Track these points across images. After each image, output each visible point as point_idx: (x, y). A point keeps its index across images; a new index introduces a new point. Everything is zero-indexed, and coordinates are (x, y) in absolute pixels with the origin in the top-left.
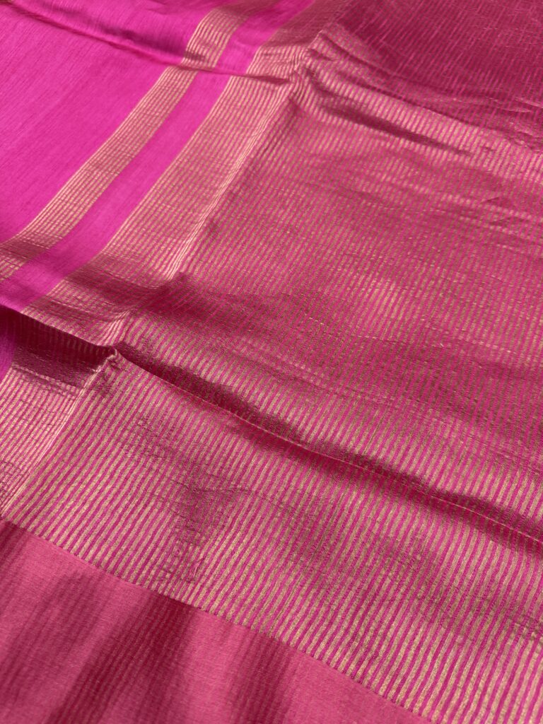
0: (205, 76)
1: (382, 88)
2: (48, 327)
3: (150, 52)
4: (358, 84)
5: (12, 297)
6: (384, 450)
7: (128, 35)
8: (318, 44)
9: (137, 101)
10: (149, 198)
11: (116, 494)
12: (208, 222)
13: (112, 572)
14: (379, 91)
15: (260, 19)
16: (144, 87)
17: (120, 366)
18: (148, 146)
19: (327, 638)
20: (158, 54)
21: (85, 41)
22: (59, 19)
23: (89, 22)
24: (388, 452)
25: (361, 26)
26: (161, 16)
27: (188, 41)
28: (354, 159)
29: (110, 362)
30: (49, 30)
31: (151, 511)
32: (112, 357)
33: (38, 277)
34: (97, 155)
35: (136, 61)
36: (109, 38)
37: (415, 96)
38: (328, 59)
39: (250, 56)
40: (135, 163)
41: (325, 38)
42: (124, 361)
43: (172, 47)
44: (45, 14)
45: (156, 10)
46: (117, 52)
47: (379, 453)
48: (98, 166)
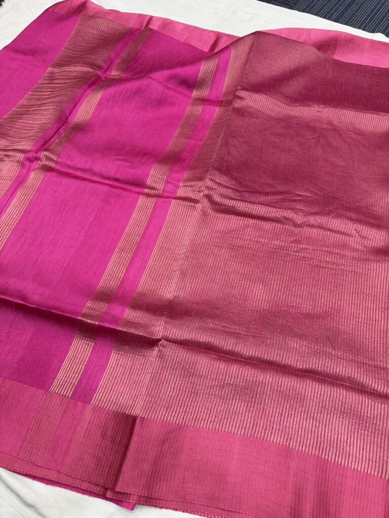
0: (160, 200)
1: (239, 198)
2: (132, 334)
3: (128, 187)
4: (229, 198)
5: (111, 322)
6: (275, 356)
7: (116, 180)
8: (209, 183)
9: (131, 215)
10: (150, 262)
11: (178, 395)
12: (180, 271)
13: (184, 425)
14: (238, 200)
15: (177, 166)
16: (132, 207)
17: (165, 345)
18: (143, 237)
19: (273, 434)
20: (133, 188)
21: (97, 186)
22: (79, 174)
23: (95, 174)
24: (277, 357)
25: (224, 168)
26: (132, 170)
27: (147, 181)
28: (233, 231)
29: (161, 344)
30: (78, 182)
31: (193, 398)
32: (161, 342)
33: (116, 310)
34: (120, 244)
35: (125, 193)
36: (107, 182)
37: (253, 199)
38: (215, 189)
39: (178, 187)
40: (139, 246)
41: (212, 180)
42: (166, 342)
43: (140, 184)
44: (71, 171)
45: (128, 167)
46: (115, 190)
47: (273, 358)
48: (122, 250)
